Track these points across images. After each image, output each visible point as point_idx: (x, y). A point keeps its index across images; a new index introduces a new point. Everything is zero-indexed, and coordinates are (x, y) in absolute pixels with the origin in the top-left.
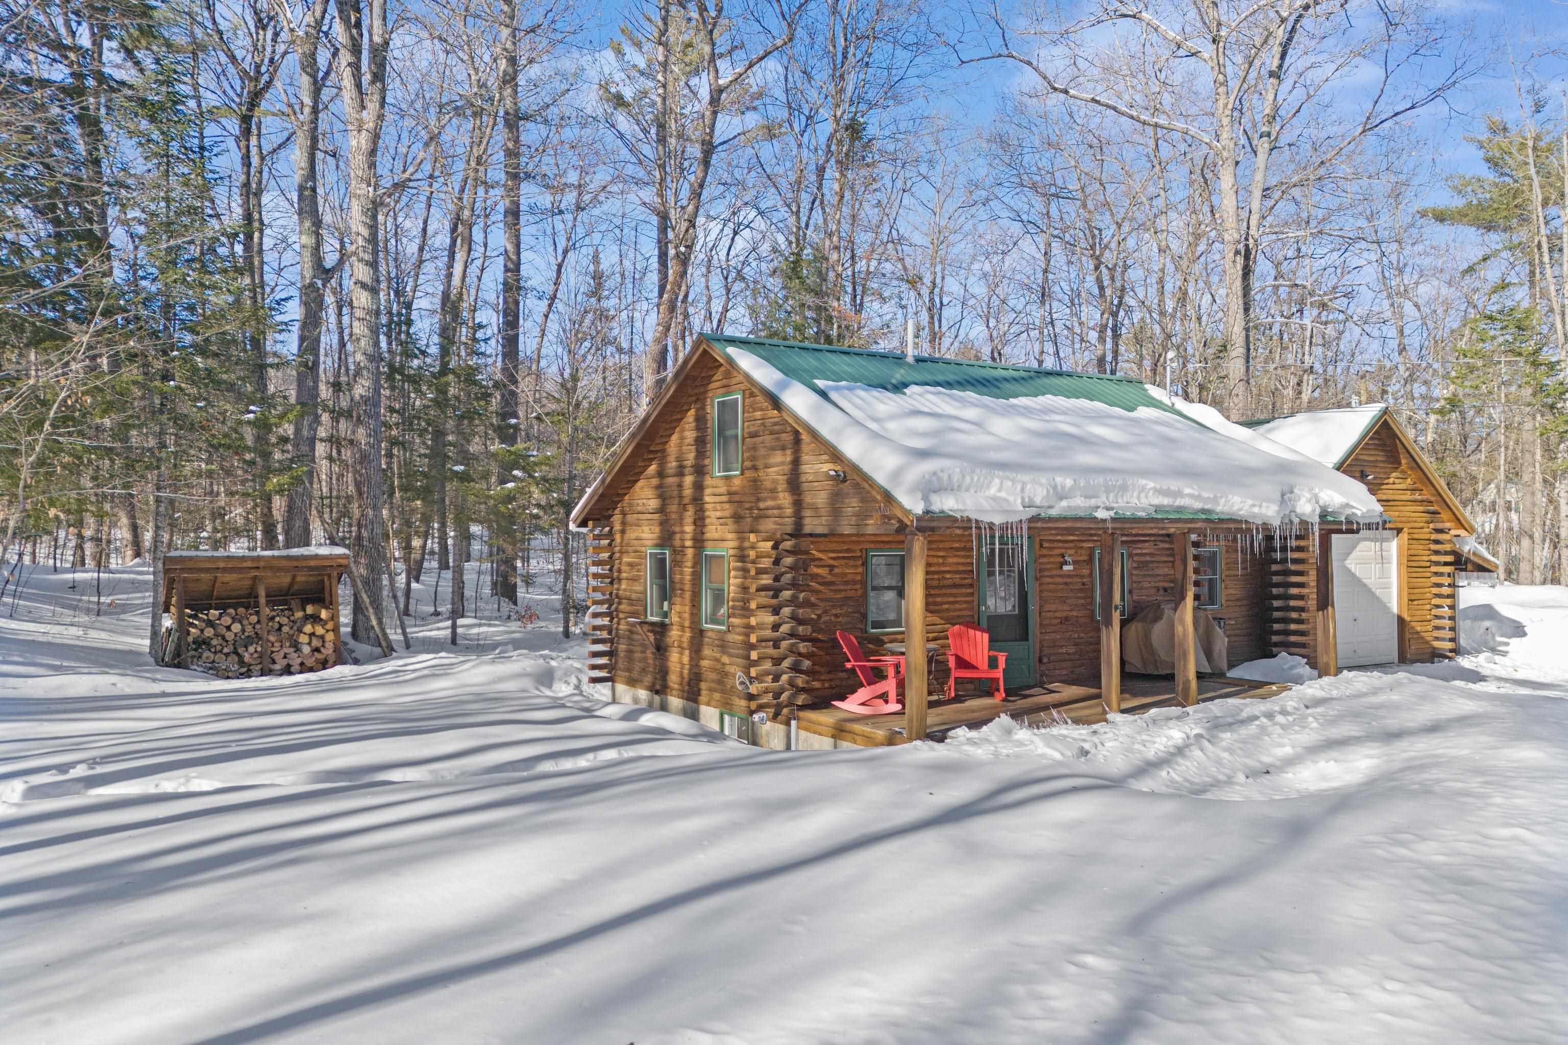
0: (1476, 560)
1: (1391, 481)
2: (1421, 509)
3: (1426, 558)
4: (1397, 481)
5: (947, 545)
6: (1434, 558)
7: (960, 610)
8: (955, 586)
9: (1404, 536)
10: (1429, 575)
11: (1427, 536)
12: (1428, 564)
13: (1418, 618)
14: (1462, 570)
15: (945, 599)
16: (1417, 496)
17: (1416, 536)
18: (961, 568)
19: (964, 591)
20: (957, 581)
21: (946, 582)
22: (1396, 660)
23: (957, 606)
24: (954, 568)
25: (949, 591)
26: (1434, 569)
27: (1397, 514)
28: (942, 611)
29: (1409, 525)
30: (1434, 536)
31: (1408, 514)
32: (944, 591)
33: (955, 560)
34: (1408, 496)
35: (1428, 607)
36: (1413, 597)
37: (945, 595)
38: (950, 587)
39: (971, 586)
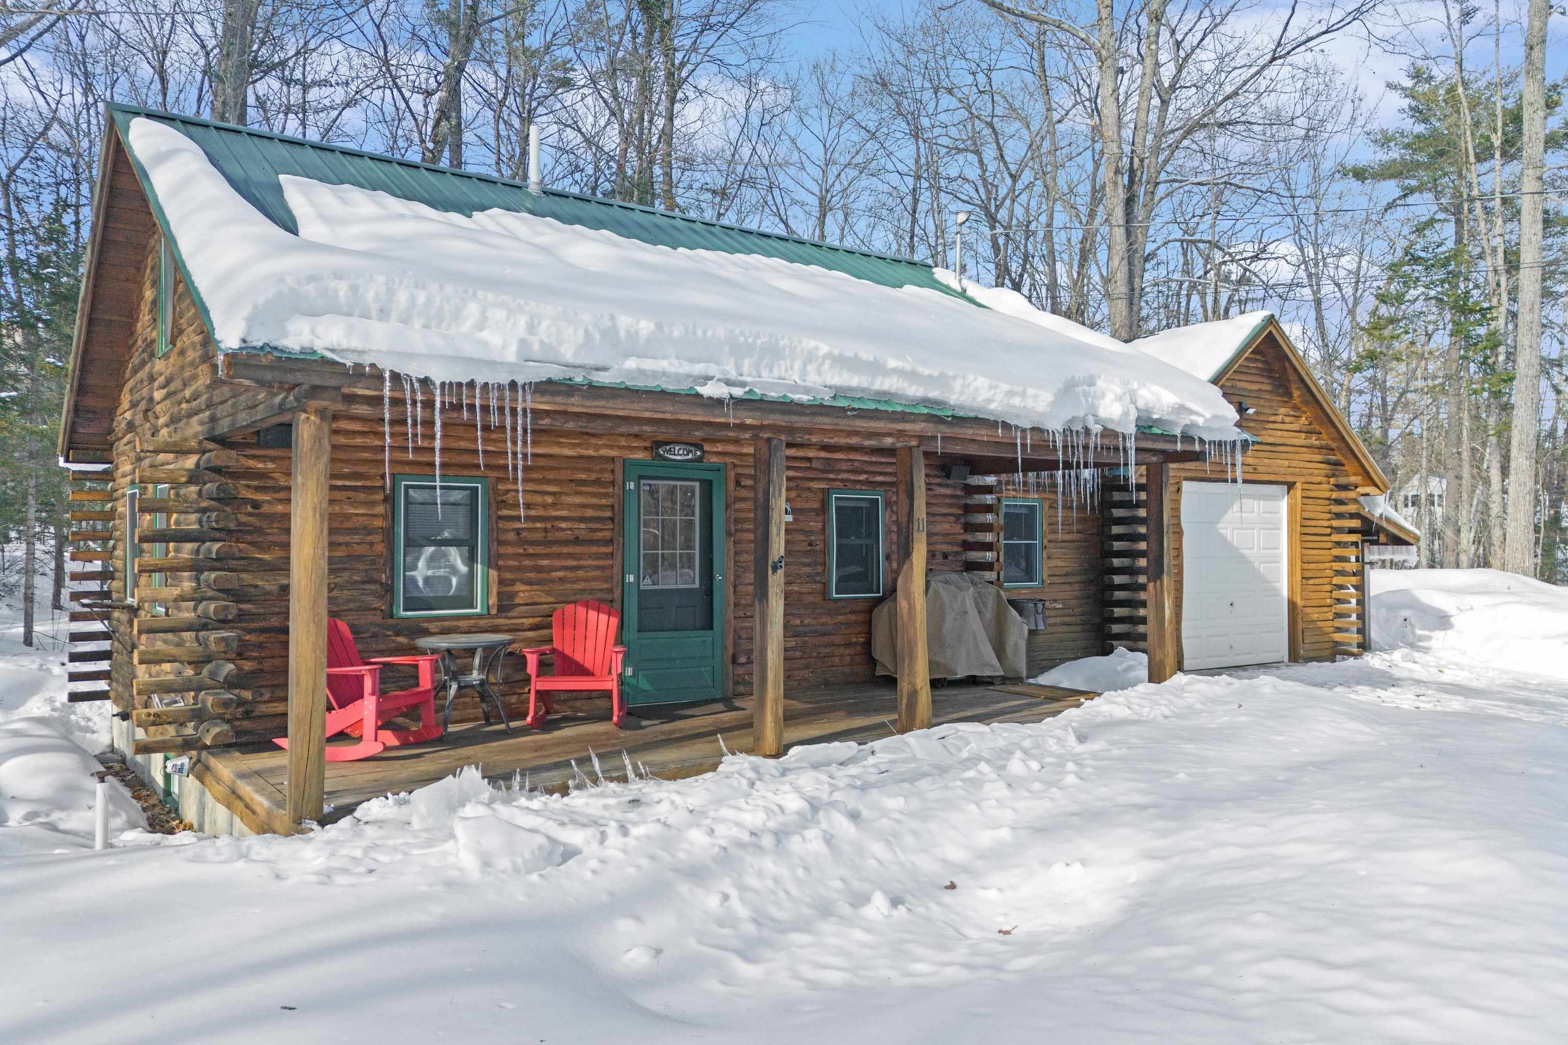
0: (1391, 529)
1: (1279, 418)
2: (1319, 458)
3: (1326, 523)
4: (1287, 419)
5: (564, 475)
6: (1336, 523)
7: (587, 580)
8: (577, 541)
9: (1298, 492)
10: (1329, 545)
11: (1328, 494)
12: (1328, 531)
13: (1315, 603)
14: (1374, 543)
15: (558, 563)
16: (1314, 441)
17: (1310, 494)
18: (589, 513)
19: (594, 549)
20: (583, 534)
21: (559, 535)
22: (1286, 659)
23: (581, 573)
24: (578, 513)
25: (565, 550)
26: (1336, 538)
27: (1287, 463)
28: (553, 581)
30: (1334, 495)
31: (1302, 464)
32: (555, 549)
33: (578, 500)
34: (1301, 439)
35: (1328, 588)
36: (1308, 574)
37: (559, 556)
38: (567, 543)
39: (610, 542)
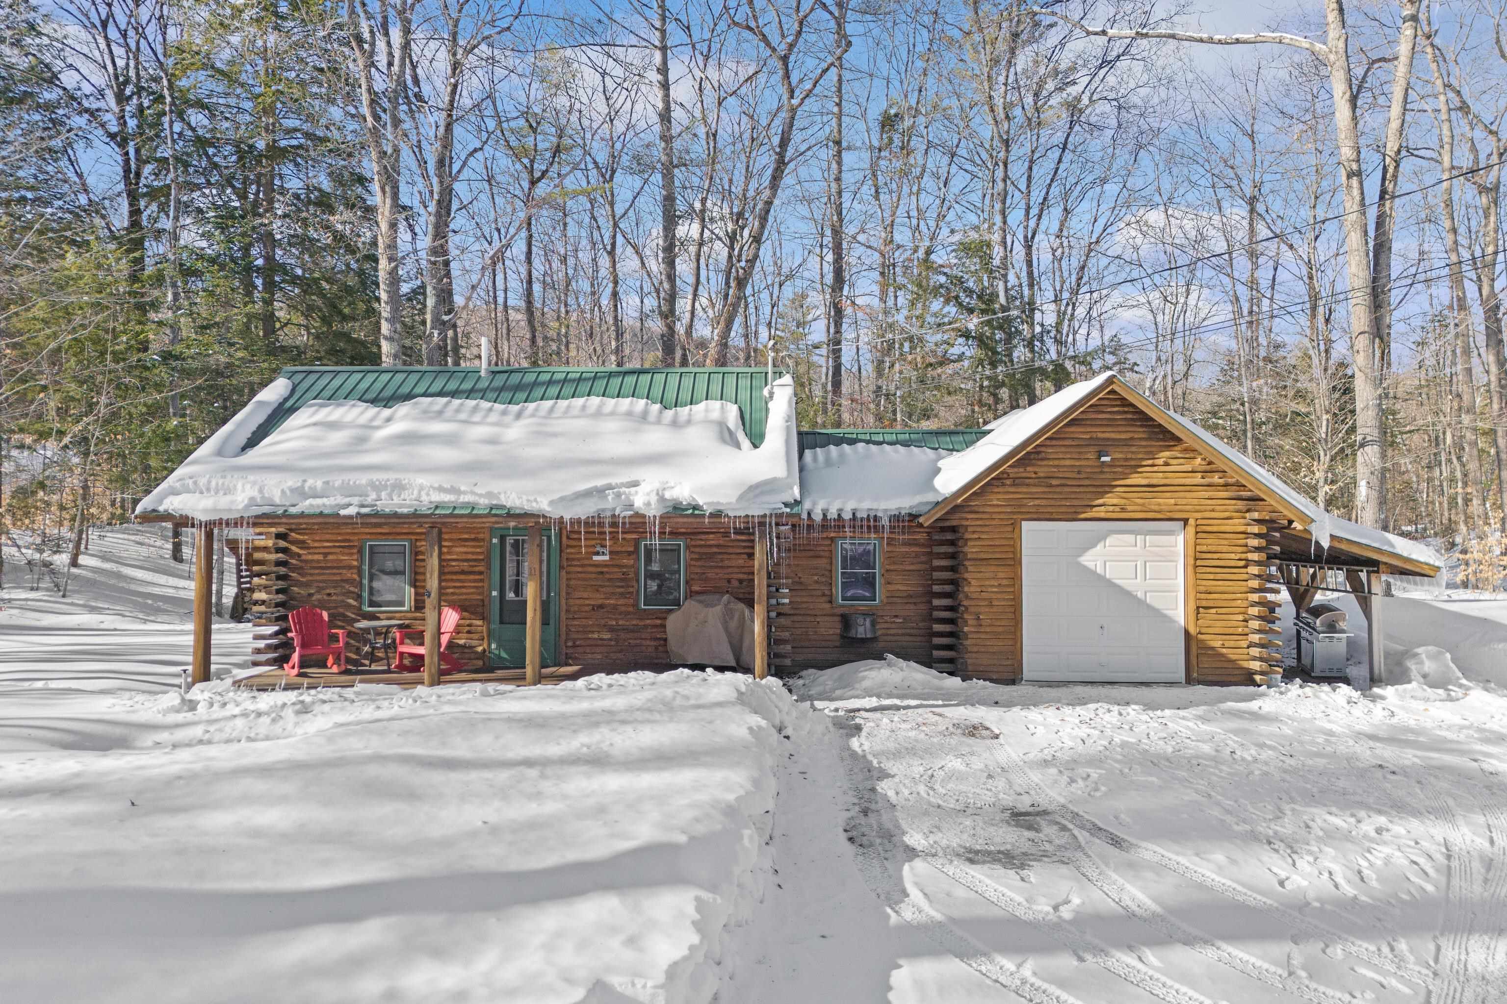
1: (1161, 462)
2: (1226, 494)
3: (1238, 556)
4: (1172, 462)
7: (469, 594)
8: (463, 572)
9: (1191, 530)
10: (1245, 576)
11: (1242, 529)
12: (1242, 563)
13: (1217, 631)
15: (450, 584)
17: (1211, 529)
18: (470, 557)
19: (472, 577)
20: (466, 569)
21: (452, 569)
22: (1181, 680)
23: (464, 590)
24: (464, 557)
25: (455, 577)
27: (1172, 501)
28: (447, 594)
29: (1199, 515)
30: (1251, 529)
31: (1196, 501)
32: (449, 577)
33: (463, 549)
34: (1198, 479)
35: (1241, 617)
36: (1205, 604)
37: (451, 580)
38: (456, 573)
39: (481, 573)
